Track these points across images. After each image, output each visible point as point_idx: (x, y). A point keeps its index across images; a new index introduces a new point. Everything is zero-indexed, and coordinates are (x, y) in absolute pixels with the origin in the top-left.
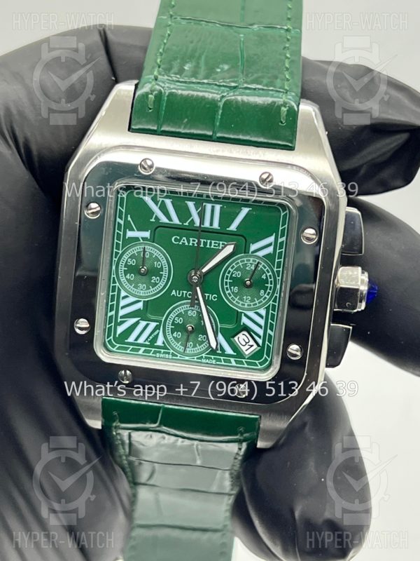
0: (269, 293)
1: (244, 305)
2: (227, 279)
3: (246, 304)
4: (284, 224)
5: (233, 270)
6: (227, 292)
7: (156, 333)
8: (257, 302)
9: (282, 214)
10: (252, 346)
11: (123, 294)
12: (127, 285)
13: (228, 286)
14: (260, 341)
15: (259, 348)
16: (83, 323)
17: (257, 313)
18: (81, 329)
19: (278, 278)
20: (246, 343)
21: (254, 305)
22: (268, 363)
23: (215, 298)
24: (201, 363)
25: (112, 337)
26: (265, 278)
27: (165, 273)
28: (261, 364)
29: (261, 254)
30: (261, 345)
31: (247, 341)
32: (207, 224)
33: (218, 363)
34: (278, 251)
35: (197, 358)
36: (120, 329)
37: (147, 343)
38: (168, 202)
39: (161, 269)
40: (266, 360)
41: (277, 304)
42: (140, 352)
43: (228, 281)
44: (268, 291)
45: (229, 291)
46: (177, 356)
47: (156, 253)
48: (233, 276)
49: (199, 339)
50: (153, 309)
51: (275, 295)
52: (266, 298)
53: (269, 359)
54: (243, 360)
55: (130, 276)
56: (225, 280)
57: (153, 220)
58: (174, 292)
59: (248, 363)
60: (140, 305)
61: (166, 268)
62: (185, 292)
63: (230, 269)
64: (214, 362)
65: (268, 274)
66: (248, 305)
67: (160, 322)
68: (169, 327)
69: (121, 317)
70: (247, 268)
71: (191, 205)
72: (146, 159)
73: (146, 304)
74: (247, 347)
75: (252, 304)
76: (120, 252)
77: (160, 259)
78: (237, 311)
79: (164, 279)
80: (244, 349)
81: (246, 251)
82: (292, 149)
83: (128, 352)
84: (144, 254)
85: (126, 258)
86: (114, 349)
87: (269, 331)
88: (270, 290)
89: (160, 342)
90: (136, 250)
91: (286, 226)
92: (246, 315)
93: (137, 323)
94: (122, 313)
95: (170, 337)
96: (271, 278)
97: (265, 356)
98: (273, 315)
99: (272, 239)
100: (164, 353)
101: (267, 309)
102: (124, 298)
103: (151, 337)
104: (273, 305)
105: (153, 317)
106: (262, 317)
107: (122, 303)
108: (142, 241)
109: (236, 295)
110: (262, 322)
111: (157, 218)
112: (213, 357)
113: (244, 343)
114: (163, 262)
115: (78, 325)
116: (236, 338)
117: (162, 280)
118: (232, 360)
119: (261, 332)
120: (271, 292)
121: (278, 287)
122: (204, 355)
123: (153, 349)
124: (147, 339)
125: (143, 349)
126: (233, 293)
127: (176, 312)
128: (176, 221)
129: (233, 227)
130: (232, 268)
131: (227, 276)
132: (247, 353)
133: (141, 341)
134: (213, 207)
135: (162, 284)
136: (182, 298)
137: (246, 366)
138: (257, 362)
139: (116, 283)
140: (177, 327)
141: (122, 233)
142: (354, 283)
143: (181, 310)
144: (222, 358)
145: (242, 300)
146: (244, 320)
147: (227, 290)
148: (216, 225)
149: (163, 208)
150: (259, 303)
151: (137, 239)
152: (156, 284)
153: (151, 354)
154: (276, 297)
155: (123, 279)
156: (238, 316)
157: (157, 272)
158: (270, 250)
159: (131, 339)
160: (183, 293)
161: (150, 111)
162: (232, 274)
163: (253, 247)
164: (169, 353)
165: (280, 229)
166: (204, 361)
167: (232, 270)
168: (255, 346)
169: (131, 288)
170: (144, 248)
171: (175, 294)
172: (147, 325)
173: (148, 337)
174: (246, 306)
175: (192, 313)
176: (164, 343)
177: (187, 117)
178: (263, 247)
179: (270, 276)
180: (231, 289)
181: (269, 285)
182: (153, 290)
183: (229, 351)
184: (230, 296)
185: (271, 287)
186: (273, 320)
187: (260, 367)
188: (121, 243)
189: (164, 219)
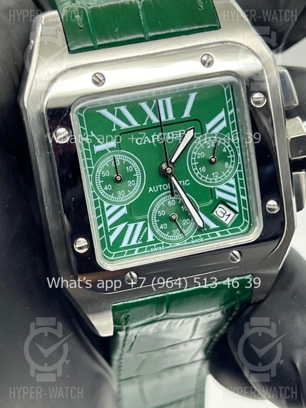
0: (233, 163)
1: (214, 181)
2: (193, 162)
3: (216, 179)
4: (229, 98)
5: (197, 152)
6: (197, 174)
7: (145, 231)
8: (224, 174)
9: (225, 90)
10: (229, 215)
11: (106, 205)
12: (107, 196)
13: (196, 168)
14: (236, 208)
15: (238, 215)
16: (81, 242)
17: (228, 184)
18: (81, 248)
19: (237, 147)
20: (224, 214)
21: (222, 178)
22: (248, 225)
23: (187, 183)
24: (192, 244)
25: (107, 248)
26: (225, 151)
27: (138, 175)
28: (242, 228)
29: (217, 130)
30: (238, 212)
31: (224, 212)
32: (163, 119)
33: (205, 240)
34: (230, 123)
35: (187, 242)
36: (112, 238)
37: (139, 243)
38: (124, 109)
39: (134, 172)
40: (246, 223)
41: (242, 171)
42: (136, 253)
43: (195, 163)
44: (231, 161)
45: (198, 173)
46: (169, 245)
47: (126, 159)
48: (198, 158)
49: (184, 224)
50: (137, 210)
51: (239, 163)
52: (231, 169)
53: (248, 222)
54: (227, 230)
55: (108, 187)
56: (192, 164)
57: (114, 129)
58: (150, 189)
59: (231, 231)
60: (124, 211)
61: (138, 170)
62: (160, 186)
63: (193, 153)
64: (202, 240)
65: (228, 147)
66: (218, 180)
67: (146, 220)
68: (155, 221)
69: (110, 227)
70: (208, 147)
71: (144, 105)
72: (95, 74)
73: (129, 207)
74: (226, 217)
75: (220, 177)
76: (93, 168)
77: (130, 163)
78: (210, 188)
79: (139, 179)
80: (223, 219)
81: (203, 131)
82: (217, 28)
83: (125, 256)
84: (115, 164)
85: (100, 172)
86: (112, 258)
87: (242, 197)
88: (233, 160)
89: (150, 238)
90: (106, 161)
91: (231, 99)
92: (219, 189)
93: (126, 227)
94: (110, 222)
95: (158, 231)
96: (230, 149)
97: (244, 220)
98: (241, 181)
99: (222, 114)
100: (157, 246)
101: (235, 177)
102: (108, 208)
103: (142, 236)
104: (239, 172)
105: (138, 218)
106: (232, 186)
107: (108, 213)
108: (110, 152)
109: (205, 174)
110: (234, 191)
111: (117, 126)
112: (200, 236)
113: (222, 215)
114: (133, 165)
115: (77, 246)
116: (214, 213)
117: (137, 181)
118: (217, 232)
119: (235, 200)
120: (234, 161)
121: (239, 155)
122: (192, 237)
123: (147, 246)
124: (138, 239)
125: (137, 249)
126: (202, 173)
127: (158, 206)
128: (135, 124)
129: (187, 114)
130: (195, 151)
131: (193, 160)
132: (227, 222)
133: (134, 242)
134: (164, 102)
135: (138, 185)
136: (160, 192)
137: (230, 234)
138: (239, 227)
139: (97, 197)
140: (161, 220)
141: (90, 150)
142: (300, 131)
143: (162, 202)
144: (208, 234)
145: (212, 177)
146: (219, 194)
147: (197, 172)
148: (171, 117)
149: (121, 116)
150: (227, 175)
151: (105, 151)
152: (132, 187)
153: (146, 251)
154: (240, 164)
155: (102, 192)
156: (212, 192)
157: (131, 176)
158: (224, 124)
159: (125, 244)
160: (159, 187)
161: (82, 30)
162: (197, 156)
163: (208, 126)
164: (161, 245)
165: (227, 102)
166: (193, 242)
167: (195, 153)
168: (233, 214)
169: (111, 197)
170: (114, 158)
171: (152, 190)
172: (135, 226)
173: (139, 237)
174: (216, 182)
175: (172, 203)
176: (154, 238)
177: (116, 26)
178: (217, 123)
179: (229, 148)
180: (199, 171)
181: (231, 156)
182: (132, 193)
183: (213, 225)
184: (200, 176)
185: (233, 158)
186: (242, 185)
187: (242, 231)
188: (91, 159)
189: (124, 126)
